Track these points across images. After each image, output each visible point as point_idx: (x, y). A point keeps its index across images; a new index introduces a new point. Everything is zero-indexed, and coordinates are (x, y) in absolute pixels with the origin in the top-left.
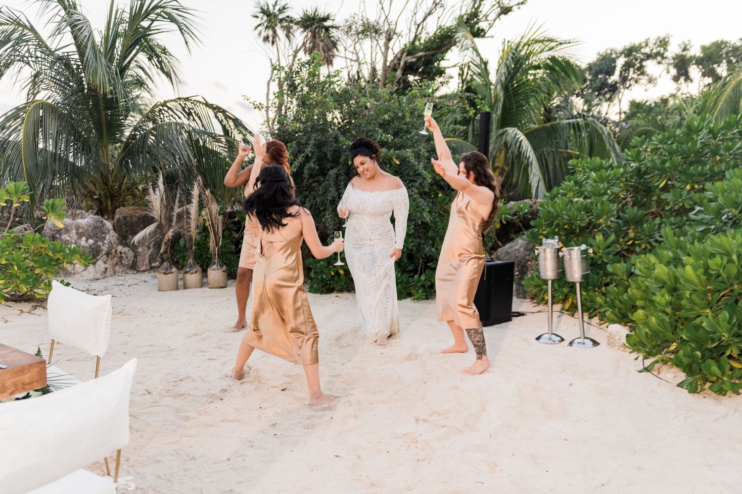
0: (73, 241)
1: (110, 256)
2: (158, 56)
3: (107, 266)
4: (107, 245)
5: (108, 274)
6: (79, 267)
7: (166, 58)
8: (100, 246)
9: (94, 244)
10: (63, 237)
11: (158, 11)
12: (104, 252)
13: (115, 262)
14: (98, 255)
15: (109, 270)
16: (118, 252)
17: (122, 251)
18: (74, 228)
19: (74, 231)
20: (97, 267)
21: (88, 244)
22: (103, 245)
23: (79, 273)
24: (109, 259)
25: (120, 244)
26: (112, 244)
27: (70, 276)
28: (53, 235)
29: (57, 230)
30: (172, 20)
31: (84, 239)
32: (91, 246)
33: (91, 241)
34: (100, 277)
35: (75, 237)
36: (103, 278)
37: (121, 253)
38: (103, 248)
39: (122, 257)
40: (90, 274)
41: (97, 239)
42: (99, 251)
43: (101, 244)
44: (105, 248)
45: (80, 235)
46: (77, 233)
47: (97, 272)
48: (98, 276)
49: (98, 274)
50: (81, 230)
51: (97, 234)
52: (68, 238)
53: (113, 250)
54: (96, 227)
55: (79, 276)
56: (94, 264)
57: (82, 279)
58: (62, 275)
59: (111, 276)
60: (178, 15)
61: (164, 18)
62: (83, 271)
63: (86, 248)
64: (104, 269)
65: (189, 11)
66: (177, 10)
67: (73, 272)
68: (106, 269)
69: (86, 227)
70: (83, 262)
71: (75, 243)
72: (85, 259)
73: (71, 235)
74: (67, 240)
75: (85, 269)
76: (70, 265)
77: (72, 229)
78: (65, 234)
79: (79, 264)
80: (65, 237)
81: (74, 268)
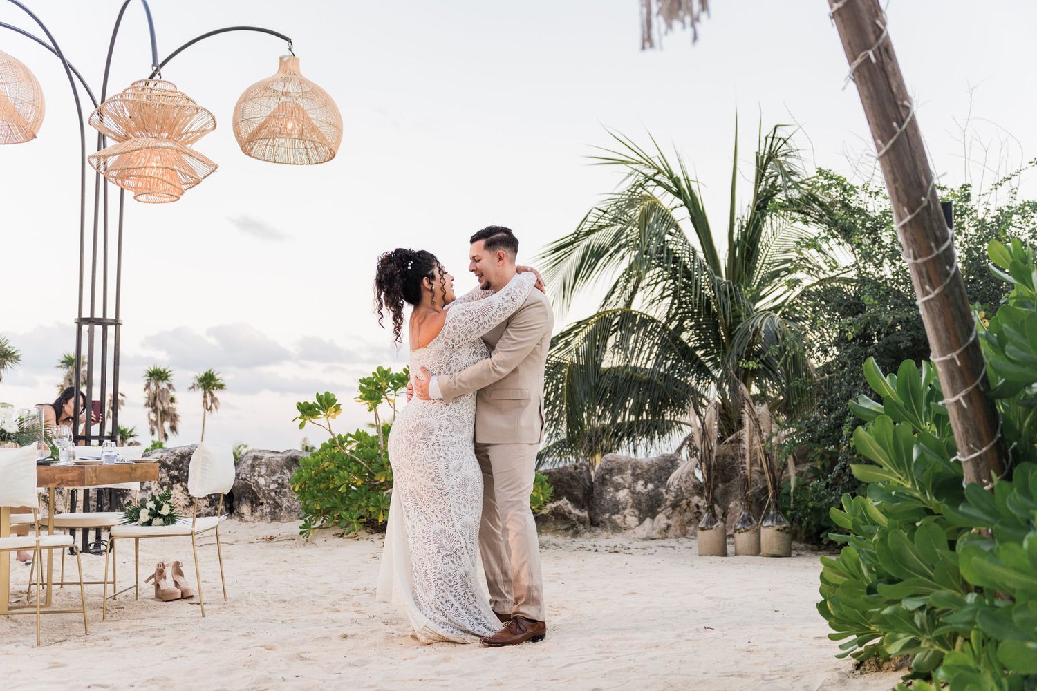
0: (627, 485)
1: (678, 509)
3: (670, 522)
4: (673, 494)
5: (671, 533)
6: (632, 520)
8: (662, 494)
9: (653, 490)
10: (614, 479)
12: (668, 503)
13: (686, 519)
14: (659, 506)
15: (673, 528)
16: (693, 504)
17: (700, 504)
18: (629, 467)
19: (630, 472)
20: (656, 522)
21: (646, 490)
22: (667, 493)
23: (631, 528)
24: (677, 512)
25: (698, 494)
26: (682, 492)
27: (620, 532)
28: (601, 476)
29: (607, 469)
31: (641, 482)
32: (649, 492)
33: (650, 486)
34: (658, 536)
35: (630, 479)
36: (662, 539)
37: (697, 506)
38: (666, 496)
39: (701, 513)
40: (644, 530)
41: (659, 484)
42: (660, 500)
43: (663, 490)
44: (670, 497)
45: (636, 477)
46: (632, 475)
47: (654, 529)
48: (655, 534)
49: (654, 532)
50: (639, 471)
51: (661, 478)
52: (620, 481)
53: (684, 502)
54: (661, 468)
55: (631, 531)
56: (653, 517)
57: (633, 536)
58: (609, 529)
59: (676, 537)
62: (636, 526)
63: (644, 495)
64: (665, 526)
67: (623, 526)
68: (669, 526)
69: (646, 467)
70: (637, 513)
71: (629, 488)
72: (640, 510)
73: (624, 476)
74: (620, 483)
75: (640, 524)
76: (619, 516)
77: (627, 468)
78: (617, 475)
79: (631, 515)
80: (617, 479)
81: (624, 520)
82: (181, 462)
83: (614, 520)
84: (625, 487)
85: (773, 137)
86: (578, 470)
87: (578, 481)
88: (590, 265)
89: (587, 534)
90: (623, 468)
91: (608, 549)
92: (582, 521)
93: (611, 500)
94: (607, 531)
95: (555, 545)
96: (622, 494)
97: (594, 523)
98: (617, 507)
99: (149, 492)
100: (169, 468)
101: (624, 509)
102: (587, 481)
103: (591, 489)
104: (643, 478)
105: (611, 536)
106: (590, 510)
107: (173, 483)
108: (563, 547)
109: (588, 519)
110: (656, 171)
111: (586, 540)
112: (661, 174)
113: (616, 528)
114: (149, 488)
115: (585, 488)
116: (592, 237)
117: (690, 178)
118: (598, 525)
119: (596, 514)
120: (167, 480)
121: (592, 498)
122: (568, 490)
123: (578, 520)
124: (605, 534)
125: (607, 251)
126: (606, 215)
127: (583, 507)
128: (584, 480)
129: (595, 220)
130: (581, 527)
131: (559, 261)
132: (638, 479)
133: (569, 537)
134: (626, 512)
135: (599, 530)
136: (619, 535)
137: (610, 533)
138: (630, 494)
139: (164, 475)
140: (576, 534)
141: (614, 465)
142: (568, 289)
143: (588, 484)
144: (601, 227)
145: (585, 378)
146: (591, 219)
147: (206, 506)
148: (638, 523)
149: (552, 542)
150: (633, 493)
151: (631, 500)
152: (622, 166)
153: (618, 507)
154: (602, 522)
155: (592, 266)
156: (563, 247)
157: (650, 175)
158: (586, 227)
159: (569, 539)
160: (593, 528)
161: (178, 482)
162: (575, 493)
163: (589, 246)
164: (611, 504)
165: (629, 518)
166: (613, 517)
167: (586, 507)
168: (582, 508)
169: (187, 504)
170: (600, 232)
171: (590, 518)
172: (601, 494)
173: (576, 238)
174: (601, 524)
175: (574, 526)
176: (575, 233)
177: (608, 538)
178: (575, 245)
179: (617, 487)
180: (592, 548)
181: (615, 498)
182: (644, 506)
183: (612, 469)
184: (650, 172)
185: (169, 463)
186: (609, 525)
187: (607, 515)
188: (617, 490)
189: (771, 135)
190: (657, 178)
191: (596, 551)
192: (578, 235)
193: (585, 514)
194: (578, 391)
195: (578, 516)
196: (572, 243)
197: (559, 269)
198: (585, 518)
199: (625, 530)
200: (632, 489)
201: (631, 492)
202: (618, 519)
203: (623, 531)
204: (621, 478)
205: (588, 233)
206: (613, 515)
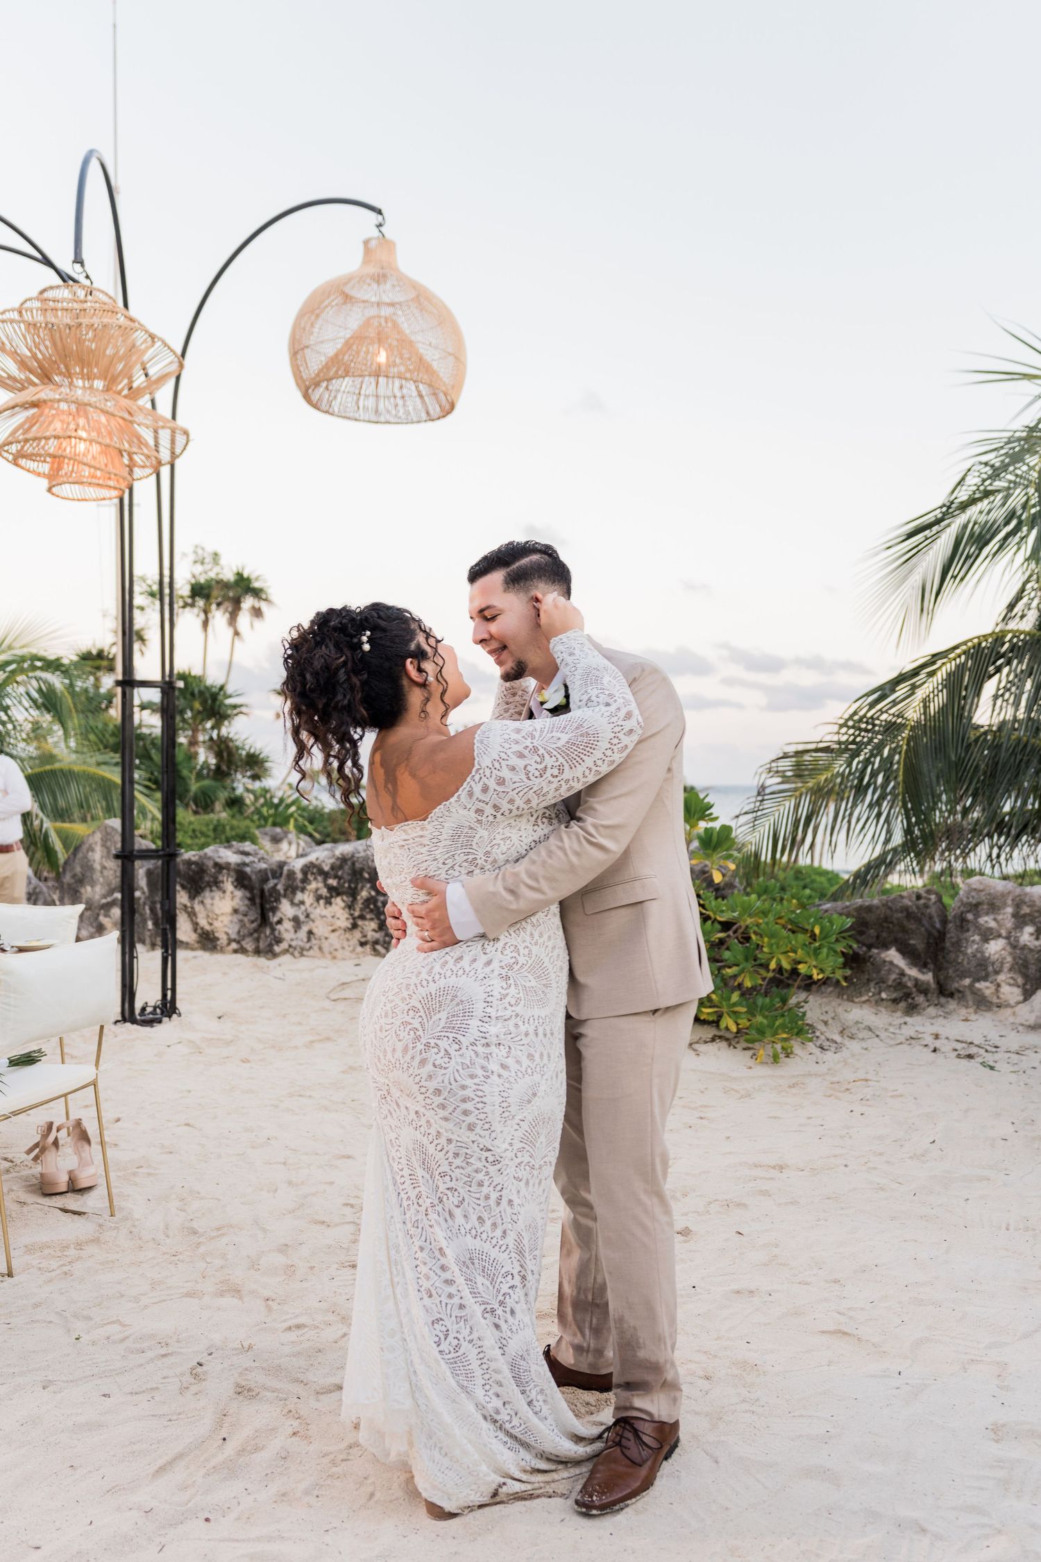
0: (1004, 933)
6: (1011, 993)
10: (982, 920)
18: (1009, 902)
19: (1009, 910)
21: (1037, 944)
23: (1008, 1006)
27: (989, 1009)
28: (962, 913)
29: (970, 904)
31: (1029, 929)
35: (1009, 923)
40: (1032, 1011)
45: (1020, 920)
46: (1015, 915)
50: (1026, 910)
52: (993, 924)
55: (1009, 1011)
57: (1011, 1019)
58: (970, 1003)
62: (1018, 1003)
63: (1031, 950)
67: (995, 1000)
69: (1038, 904)
70: (1020, 981)
71: (1008, 938)
72: (1026, 976)
73: (1000, 917)
74: (990, 929)
75: (1025, 1000)
76: (987, 984)
77: (1005, 905)
78: (987, 914)
79: (1010, 985)
80: (987, 921)
81: (997, 991)
82: (341, 867)
83: (979, 990)
84: (1000, 936)
86: (922, 901)
87: (919, 921)
88: (968, 557)
89: (932, 1011)
90: (998, 903)
91: (959, 1046)
92: (922, 989)
93: (974, 956)
94: (967, 1007)
95: (870, 1029)
96: (995, 948)
97: (944, 991)
98: (984, 969)
99: (303, 908)
100: (326, 875)
101: (997, 973)
102: (937, 920)
103: (942, 935)
104: (1033, 922)
105: (973, 1017)
106: (938, 969)
107: (332, 897)
108: (883, 1035)
109: (933, 986)
111: (924, 1024)
113: (983, 1004)
114: (302, 903)
115: (930, 934)
116: (973, 511)
118: (951, 995)
119: (947, 977)
120: (324, 892)
121: (943, 949)
122: (900, 935)
123: (916, 985)
124: (963, 1011)
125: (997, 531)
127: (925, 965)
128: (931, 918)
129: (979, 481)
130: (920, 999)
131: (916, 551)
132: (1025, 924)
133: (899, 1014)
134: (1001, 978)
135: (952, 1005)
136: (988, 1015)
137: (971, 1010)
138: (1008, 948)
139: (321, 885)
140: (912, 1009)
141: (983, 897)
142: (930, 596)
143: (938, 925)
144: (989, 494)
145: (939, 748)
146: (973, 481)
147: (374, 930)
148: (1021, 998)
149: (866, 1024)
150: (1014, 947)
151: (1009, 959)
152: (1025, 384)
153: (986, 969)
154: (959, 991)
155: (971, 559)
156: (922, 529)
158: (963, 495)
159: (898, 1018)
160: (943, 1000)
161: (338, 894)
162: (912, 942)
163: (965, 527)
164: (974, 963)
165: (1005, 989)
166: (977, 985)
167: (931, 966)
168: (923, 966)
169: (350, 926)
170: (986, 502)
171: (938, 983)
172: (958, 944)
173: (944, 514)
174: (957, 995)
175: (907, 995)
176: (944, 505)
177: (966, 1020)
178: (943, 524)
179: (988, 935)
180: (929, 1040)
181: (982, 953)
182: (1032, 969)
183: (977, 905)
185: (326, 868)
186: (969, 997)
187: (967, 981)
188: (986, 940)
191: (935, 1051)
192: (949, 507)
193: (928, 977)
194: (925, 769)
195: (916, 980)
196: (938, 522)
197: (915, 566)
198: (928, 983)
199: (999, 1007)
200: (1012, 939)
201: (1010, 944)
202: (987, 988)
203: (995, 1009)
204: (995, 919)
205: (964, 506)
206: (978, 980)
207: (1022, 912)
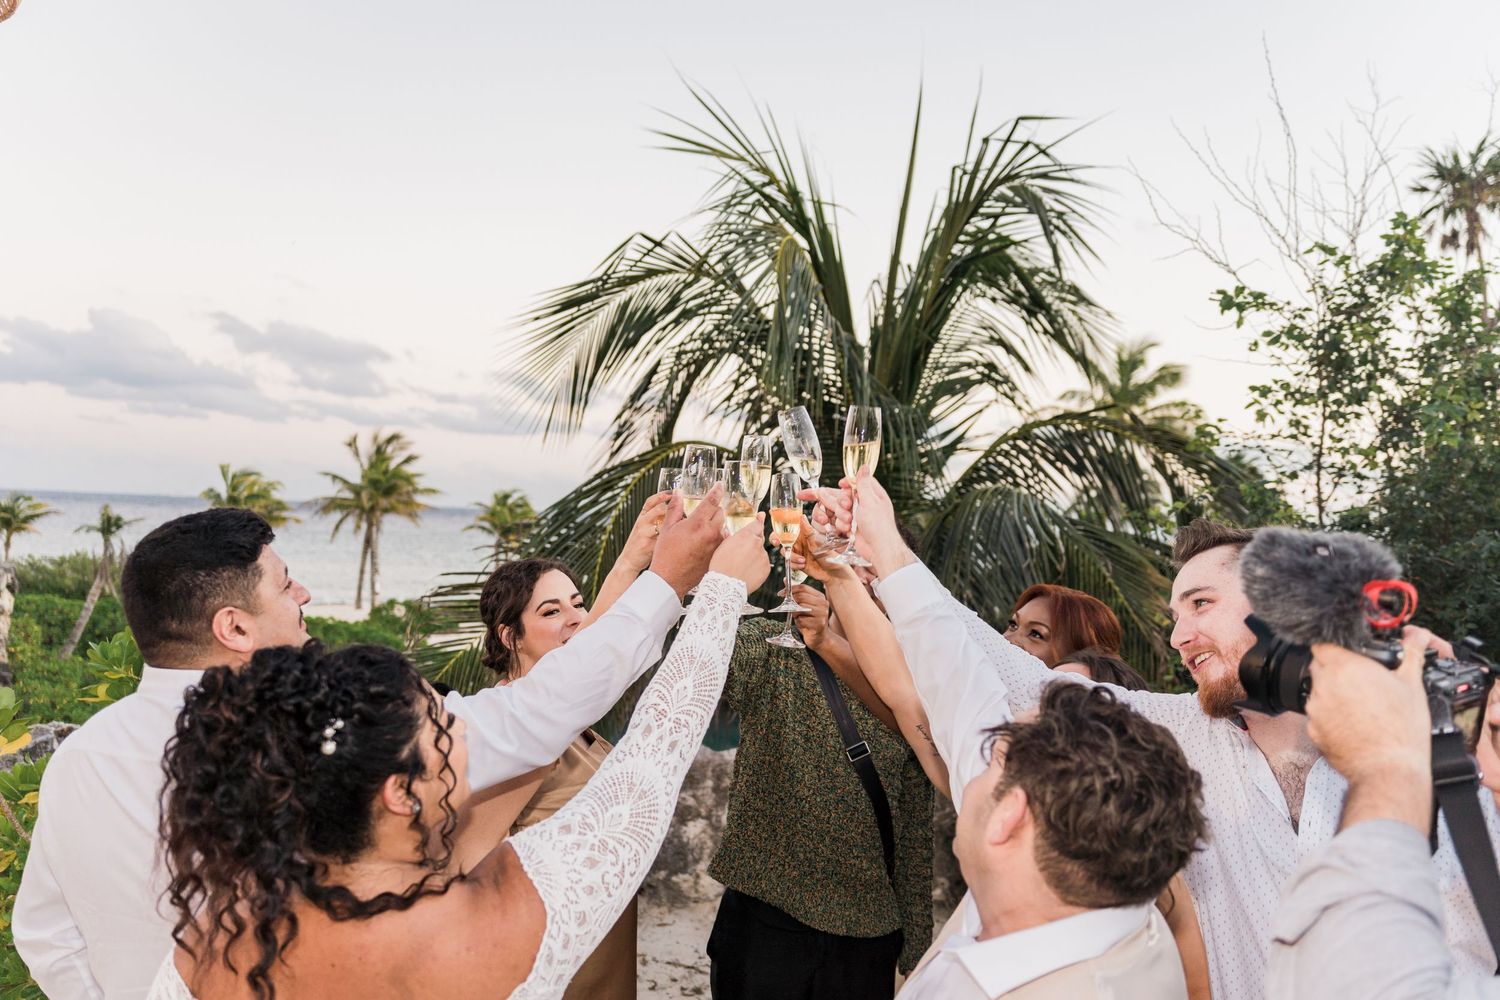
0: (703, 812)
2: (1046, 308)
7: (1074, 312)
11: (1003, 189)
18: (709, 773)
19: (710, 783)
23: (708, 901)
27: (684, 909)
30: (1034, 205)
35: (710, 799)
46: (716, 789)
52: (691, 801)
55: (708, 907)
58: (664, 900)
60: (1047, 190)
61: (1016, 205)
65: (1074, 174)
66: (1044, 176)
67: (693, 895)
71: (708, 817)
73: (699, 793)
74: (689, 807)
76: (686, 876)
77: (704, 777)
81: (696, 883)
83: (676, 884)
84: (699, 815)
85: (1008, 140)
90: (697, 774)
93: (670, 842)
94: (659, 906)
96: (694, 830)
98: (682, 858)
101: (697, 862)
105: (668, 919)
110: (766, 179)
112: (774, 187)
113: (677, 900)
116: (633, 290)
117: (823, 200)
124: (655, 911)
125: (658, 320)
126: (658, 250)
129: (638, 256)
131: (564, 331)
134: (699, 868)
136: (684, 912)
137: (664, 909)
138: (709, 831)
144: (651, 273)
146: (631, 254)
150: (713, 829)
151: (710, 844)
153: (685, 858)
154: (651, 887)
155: (630, 344)
156: (576, 302)
157: (757, 184)
158: (623, 269)
163: (626, 304)
164: (670, 851)
166: (674, 879)
170: (648, 282)
173: (601, 289)
176: (600, 279)
178: (598, 302)
179: (684, 815)
181: (679, 837)
184: (758, 178)
186: (663, 893)
187: (662, 875)
188: (683, 821)
189: (1004, 135)
190: (768, 190)
192: (605, 282)
196: (593, 296)
197: (566, 345)
199: (696, 901)
200: (714, 819)
201: (711, 825)
202: (685, 881)
203: (692, 905)
204: (694, 796)
205: (625, 282)
206: (676, 873)
207: (724, 785)
